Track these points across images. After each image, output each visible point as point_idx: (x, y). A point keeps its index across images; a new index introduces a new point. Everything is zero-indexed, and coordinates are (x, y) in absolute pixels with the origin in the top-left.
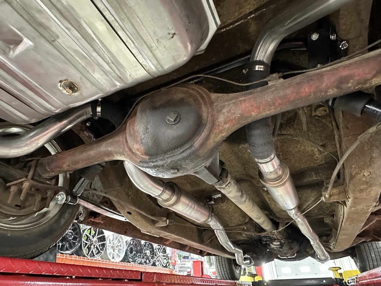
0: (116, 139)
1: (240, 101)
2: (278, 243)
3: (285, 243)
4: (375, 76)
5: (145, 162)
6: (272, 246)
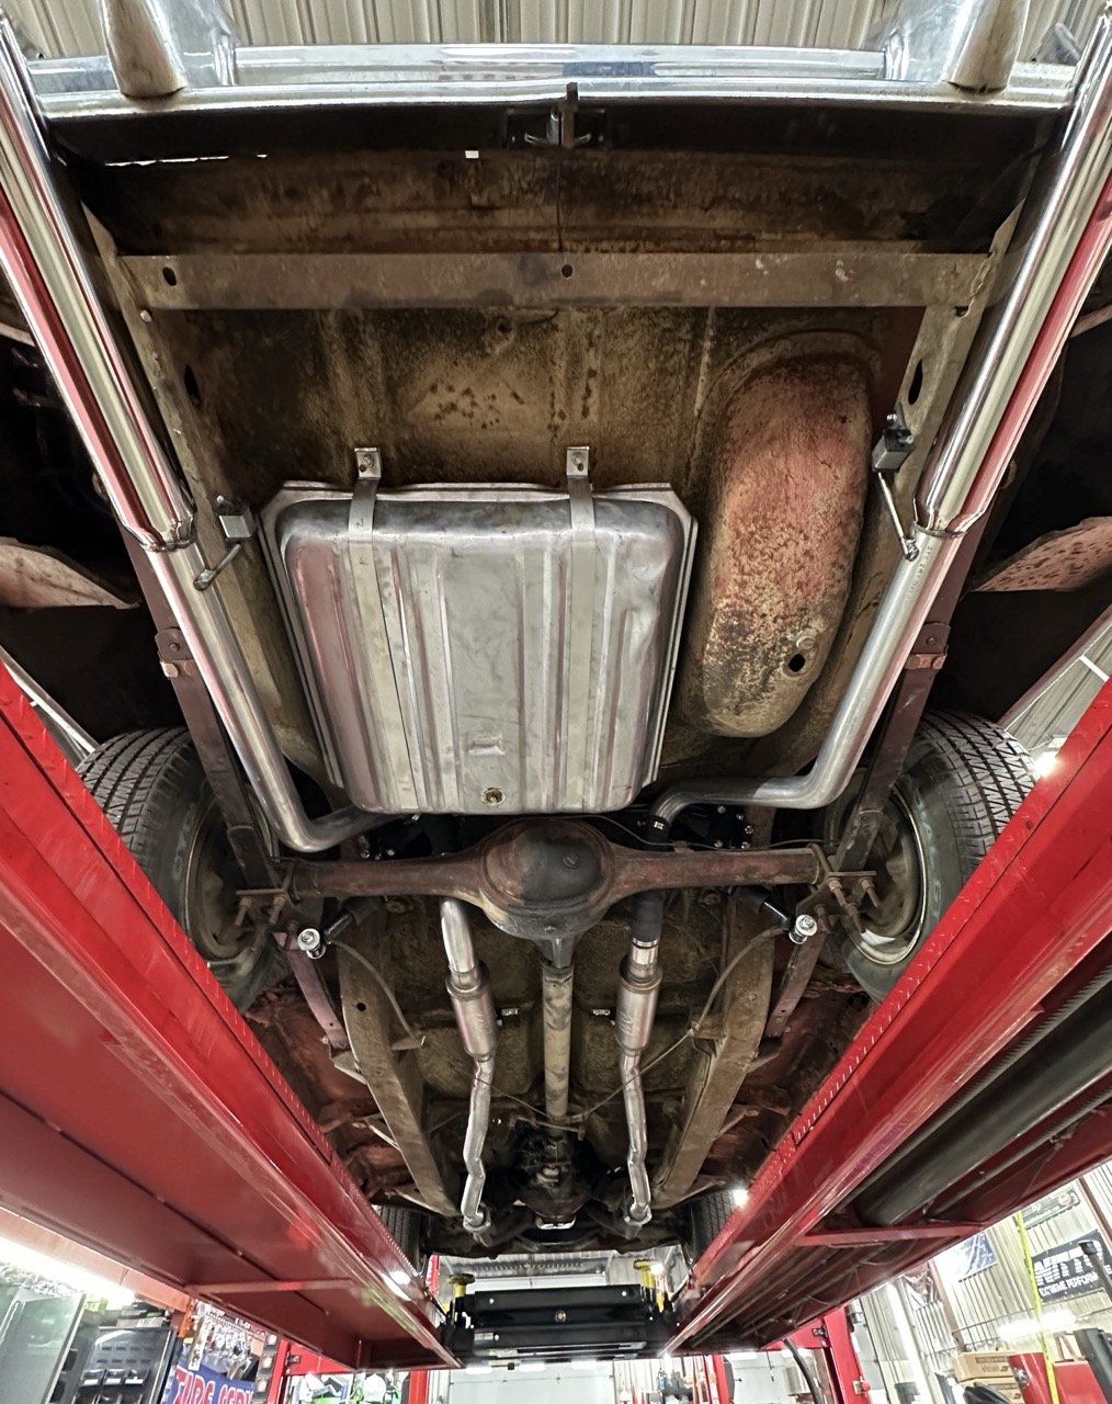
0: (466, 865)
2: (555, 1173)
3: (567, 1174)
4: (777, 874)
5: (517, 907)
6: (541, 1179)
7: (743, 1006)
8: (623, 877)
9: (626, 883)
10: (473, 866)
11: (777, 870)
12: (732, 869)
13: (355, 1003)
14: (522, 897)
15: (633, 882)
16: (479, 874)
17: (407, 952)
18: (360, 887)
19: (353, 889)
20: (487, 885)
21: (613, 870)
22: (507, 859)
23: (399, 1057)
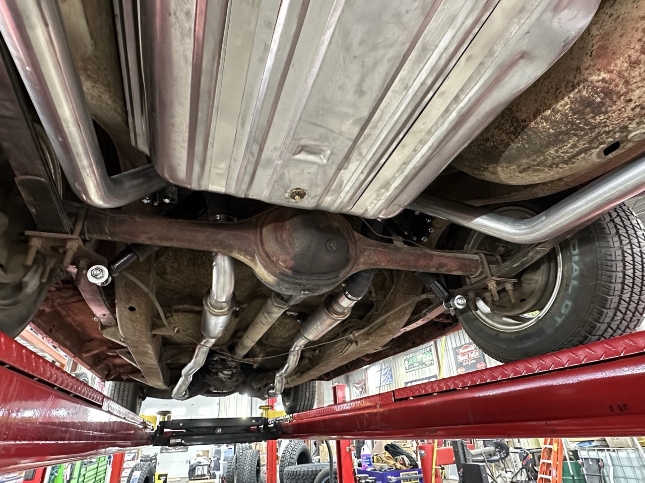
0: (245, 234)
1: (379, 250)
2: (230, 373)
3: (236, 373)
4: (456, 270)
5: (287, 275)
6: (221, 375)
7: (387, 328)
8: (362, 260)
9: (363, 264)
10: (251, 235)
11: (457, 268)
12: (432, 264)
13: (128, 306)
14: (291, 269)
16: (255, 243)
17: (169, 270)
18: (150, 239)
19: (142, 239)
20: (262, 253)
21: (356, 254)
22: (281, 236)
23: (154, 335)
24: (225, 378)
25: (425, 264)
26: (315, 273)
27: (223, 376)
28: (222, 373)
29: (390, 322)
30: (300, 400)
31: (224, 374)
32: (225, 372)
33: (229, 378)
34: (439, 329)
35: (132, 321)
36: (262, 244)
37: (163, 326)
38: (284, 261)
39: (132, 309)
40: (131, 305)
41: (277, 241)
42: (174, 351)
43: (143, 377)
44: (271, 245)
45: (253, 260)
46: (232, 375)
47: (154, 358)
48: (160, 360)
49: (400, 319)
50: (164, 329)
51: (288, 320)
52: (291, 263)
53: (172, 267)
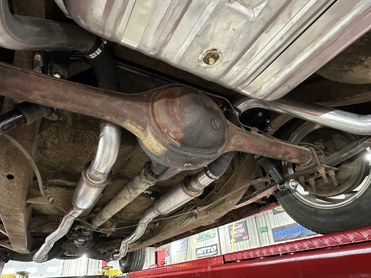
0: (138, 105)
1: (245, 135)
2: (83, 240)
4: (295, 158)
5: (175, 147)
6: (76, 242)
7: (225, 205)
8: (233, 142)
9: (233, 146)
10: (143, 107)
11: (296, 156)
12: (280, 151)
13: (6, 174)
14: (180, 141)
15: (236, 145)
16: (147, 115)
17: (49, 145)
18: (43, 97)
19: (35, 97)
20: (154, 124)
21: (229, 136)
22: (173, 111)
23: (28, 205)
24: (79, 245)
25: (276, 151)
26: (200, 147)
27: (78, 243)
28: (77, 240)
29: (228, 201)
30: (134, 262)
31: (79, 242)
32: (80, 240)
33: (82, 244)
34: (255, 208)
35: (8, 189)
36: (154, 116)
37: (40, 195)
38: (175, 133)
39: (10, 177)
40: (10, 173)
41: (168, 113)
42: (41, 221)
43: (10, 243)
44: (163, 118)
45: (144, 130)
46: (85, 242)
47: (24, 227)
48: (28, 229)
49: (235, 198)
50: (39, 199)
51: (143, 198)
52: (181, 135)
53: (52, 142)
